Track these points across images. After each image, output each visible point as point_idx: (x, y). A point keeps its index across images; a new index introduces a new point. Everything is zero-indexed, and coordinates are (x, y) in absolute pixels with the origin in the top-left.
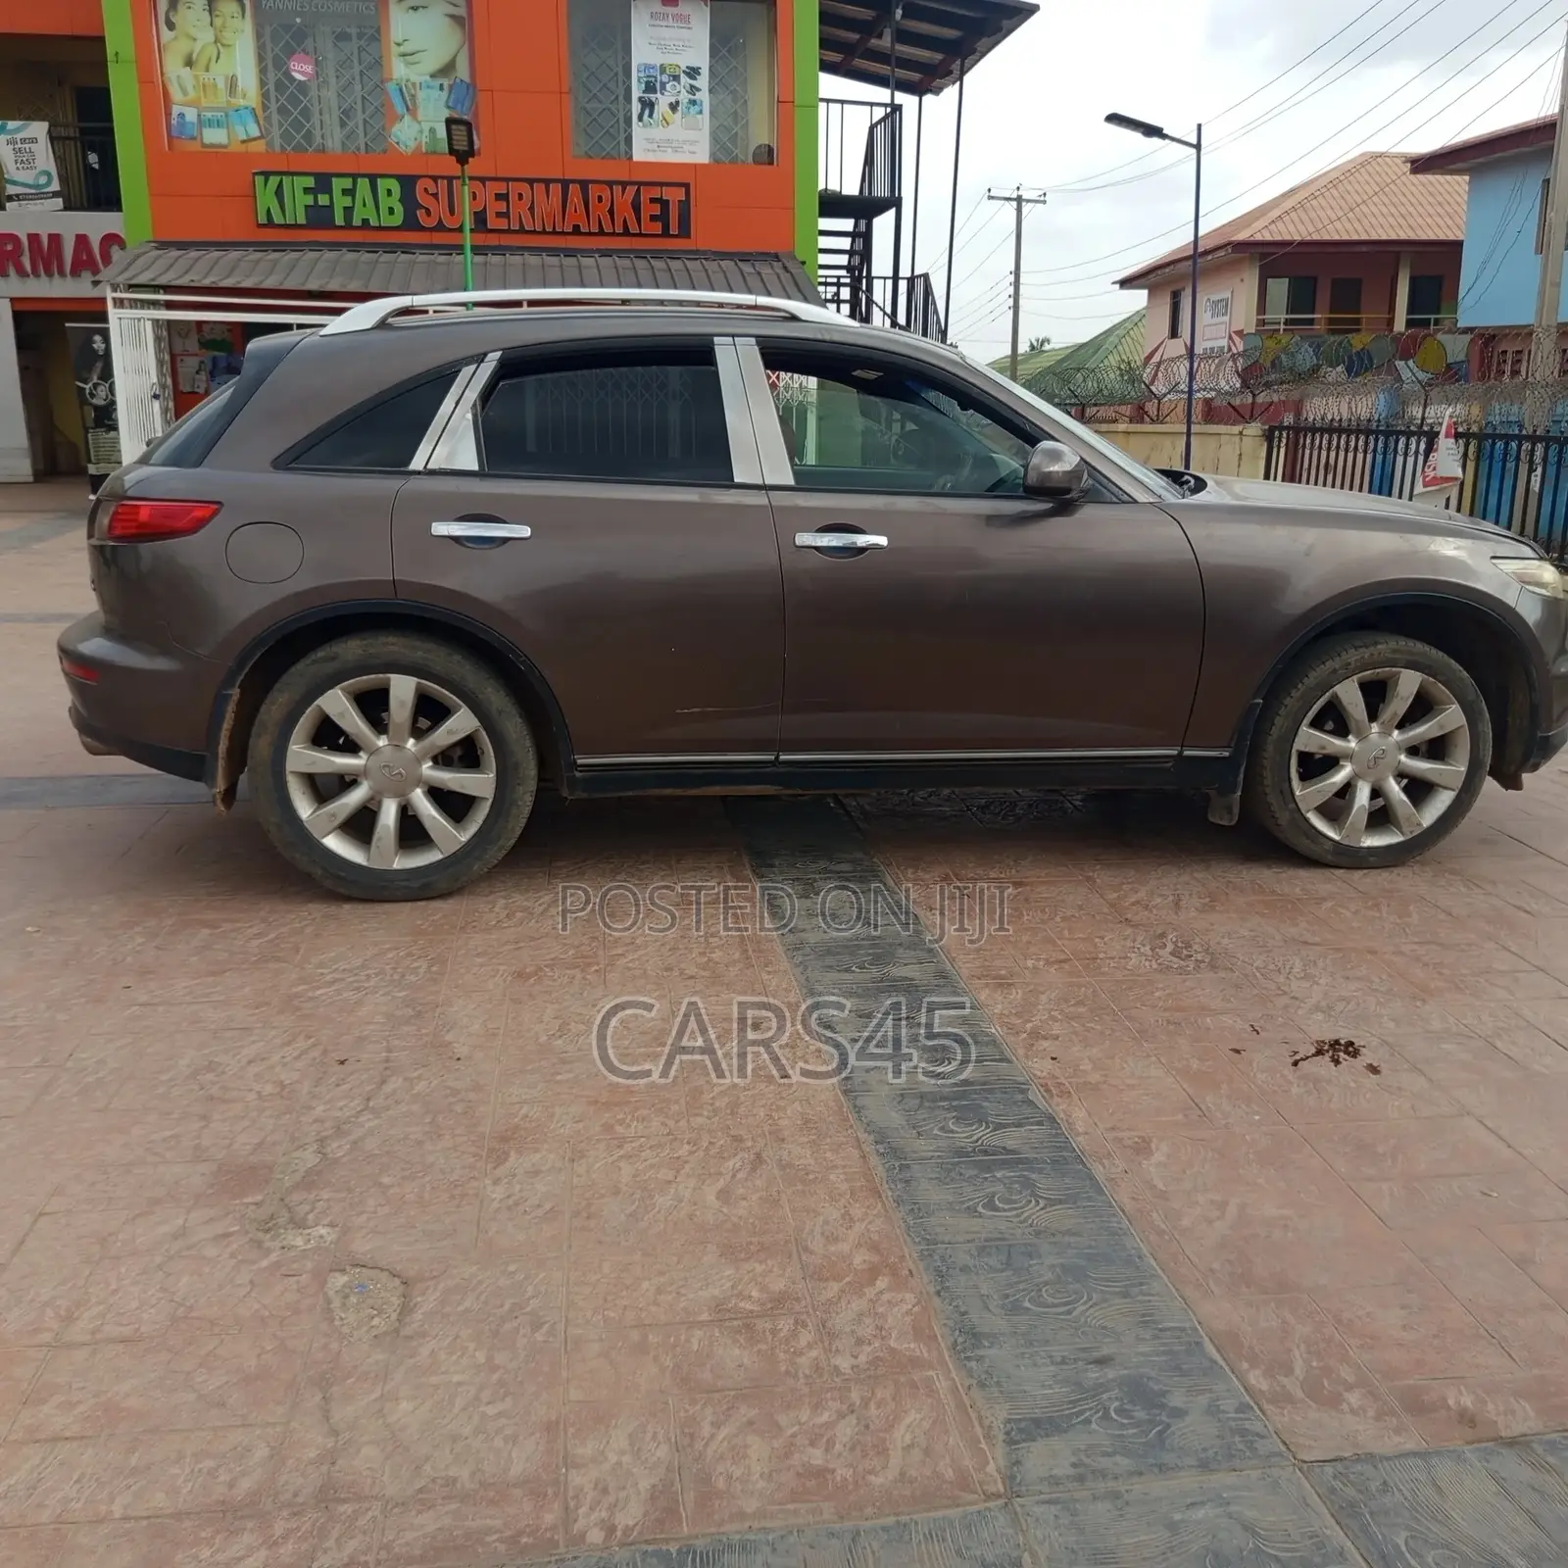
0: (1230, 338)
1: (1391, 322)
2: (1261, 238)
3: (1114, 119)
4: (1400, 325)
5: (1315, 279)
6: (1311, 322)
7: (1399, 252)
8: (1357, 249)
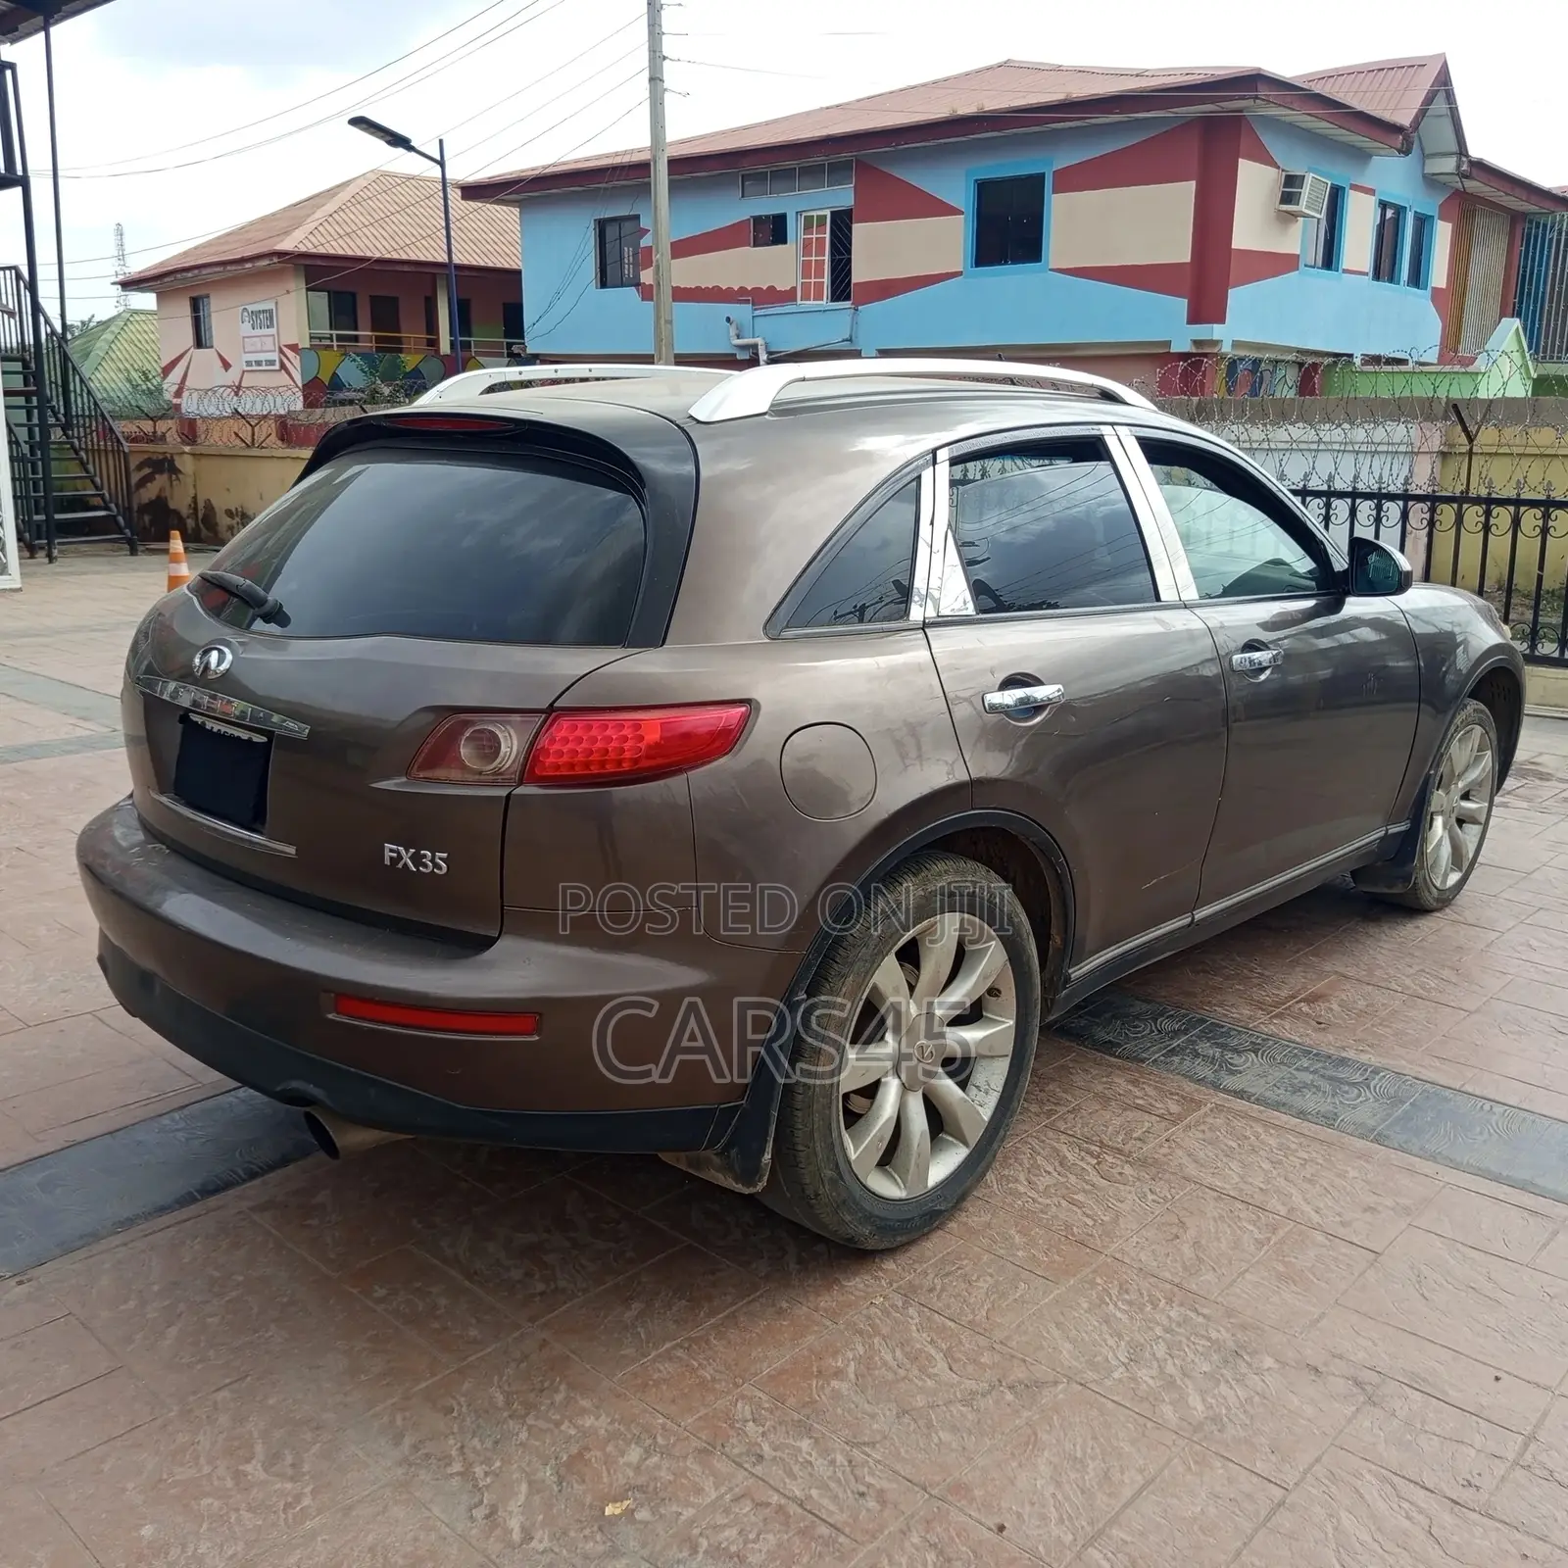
0: (281, 351)
1: (433, 343)
2: (324, 251)
3: (360, 122)
4: (445, 347)
5: (353, 295)
6: (356, 339)
7: (434, 274)
8: (399, 268)
